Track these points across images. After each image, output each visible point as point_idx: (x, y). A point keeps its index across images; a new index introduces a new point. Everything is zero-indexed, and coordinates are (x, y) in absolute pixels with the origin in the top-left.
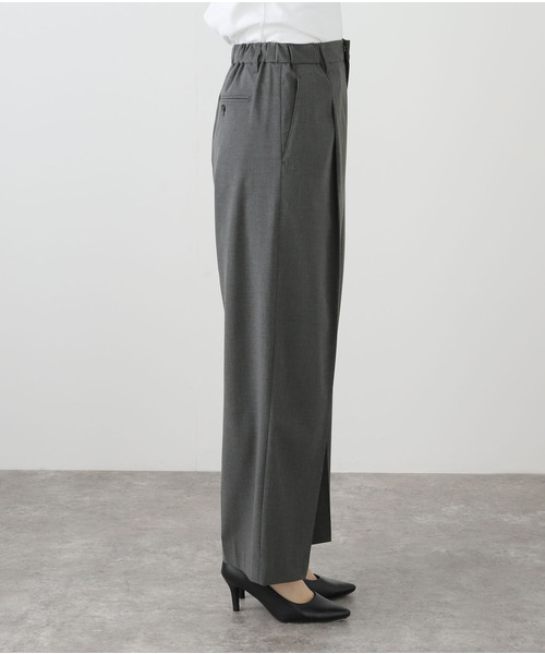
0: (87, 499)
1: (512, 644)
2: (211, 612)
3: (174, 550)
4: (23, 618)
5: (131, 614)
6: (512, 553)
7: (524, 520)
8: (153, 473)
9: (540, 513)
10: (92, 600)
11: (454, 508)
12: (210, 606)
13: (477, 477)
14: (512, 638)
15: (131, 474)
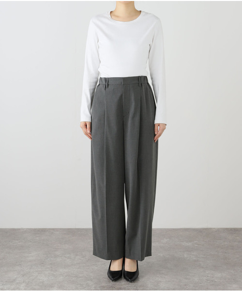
0: (37, 238)
1: (185, 287)
2: (81, 277)
3: (68, 256)
4: (15, 280)
5: (53, 278)
6: (185, 256)
7: (190, 244)
8: (61, 229)
9: (195, 242)
10: (39, 273)
11: (165, 240)
12: (81, 275)
13: (174, 229)
14: (185, 285)
15: (53, 229)
